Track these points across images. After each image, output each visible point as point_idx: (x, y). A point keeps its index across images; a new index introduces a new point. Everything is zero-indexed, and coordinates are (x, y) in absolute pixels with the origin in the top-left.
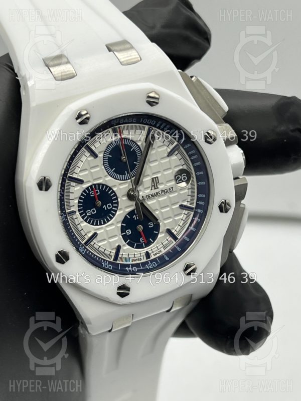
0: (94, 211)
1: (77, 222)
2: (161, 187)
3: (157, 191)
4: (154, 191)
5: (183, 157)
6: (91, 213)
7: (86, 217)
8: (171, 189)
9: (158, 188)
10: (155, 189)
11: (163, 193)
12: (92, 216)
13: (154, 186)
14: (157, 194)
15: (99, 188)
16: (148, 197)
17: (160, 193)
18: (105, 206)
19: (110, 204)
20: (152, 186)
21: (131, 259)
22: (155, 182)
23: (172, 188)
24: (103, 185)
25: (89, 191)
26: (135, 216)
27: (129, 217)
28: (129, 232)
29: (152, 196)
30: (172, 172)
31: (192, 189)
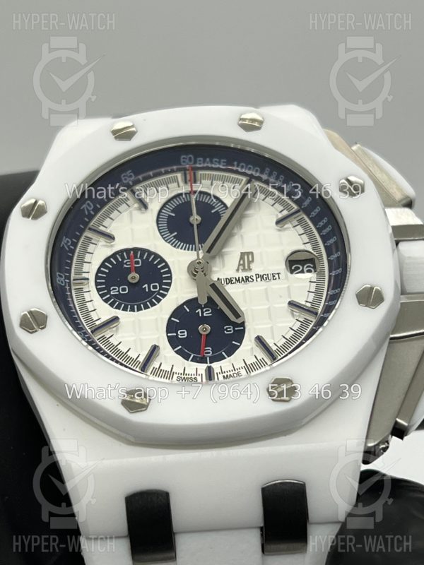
0: (124, 290)
1: (87, 297)
2: (257, 269)
3: (248, 274)
4: (242, 274)
5: (307, 232)
6: (119, 291)
7: (108, 296)
8: (277, 276)
9: (250, 269)
10: (244, 270)
11: (259, 279)
12: (118, 296)
13: (244, 265)
14: (247, 279)
15: (141, 257)
16: (230, 281)
17: (254, 278)
18: (146, 285)
19: (157, 284)
20: (239, 265)
21: (175, 376)
22: (246, 259)
23: (278, 274)
24: (150, 253)
25: (123, 258)
26: (199, 310)
27: (188, 310)
28: (183, 334)
29: (238, 281)
30: (283, 251)
31: (319, 283)
